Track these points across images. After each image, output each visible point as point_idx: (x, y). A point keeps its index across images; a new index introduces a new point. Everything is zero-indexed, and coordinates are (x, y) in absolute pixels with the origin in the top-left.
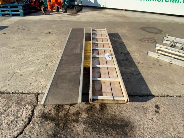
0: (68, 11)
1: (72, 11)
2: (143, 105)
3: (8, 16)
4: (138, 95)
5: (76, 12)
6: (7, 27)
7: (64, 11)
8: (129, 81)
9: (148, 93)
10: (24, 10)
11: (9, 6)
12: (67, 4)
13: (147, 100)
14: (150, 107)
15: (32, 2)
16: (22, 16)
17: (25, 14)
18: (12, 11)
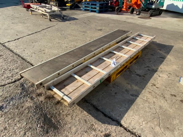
0: (141, 14)
1: (146, 15)
2: (94, 124)
3: (88, 11)
4: (105, 113)
5: (149, 15)
6: (77, 19)
7: (137, 13)
8: (114, 96)
9: (118, 118)
10: (100, 8)
11: (90, 4)
12: (143, 6)
13: (106, 122)
14: (99, 130)
15: (113, 2)
16: (97, 13)
17: (101, 12)
18: (92, 8)
